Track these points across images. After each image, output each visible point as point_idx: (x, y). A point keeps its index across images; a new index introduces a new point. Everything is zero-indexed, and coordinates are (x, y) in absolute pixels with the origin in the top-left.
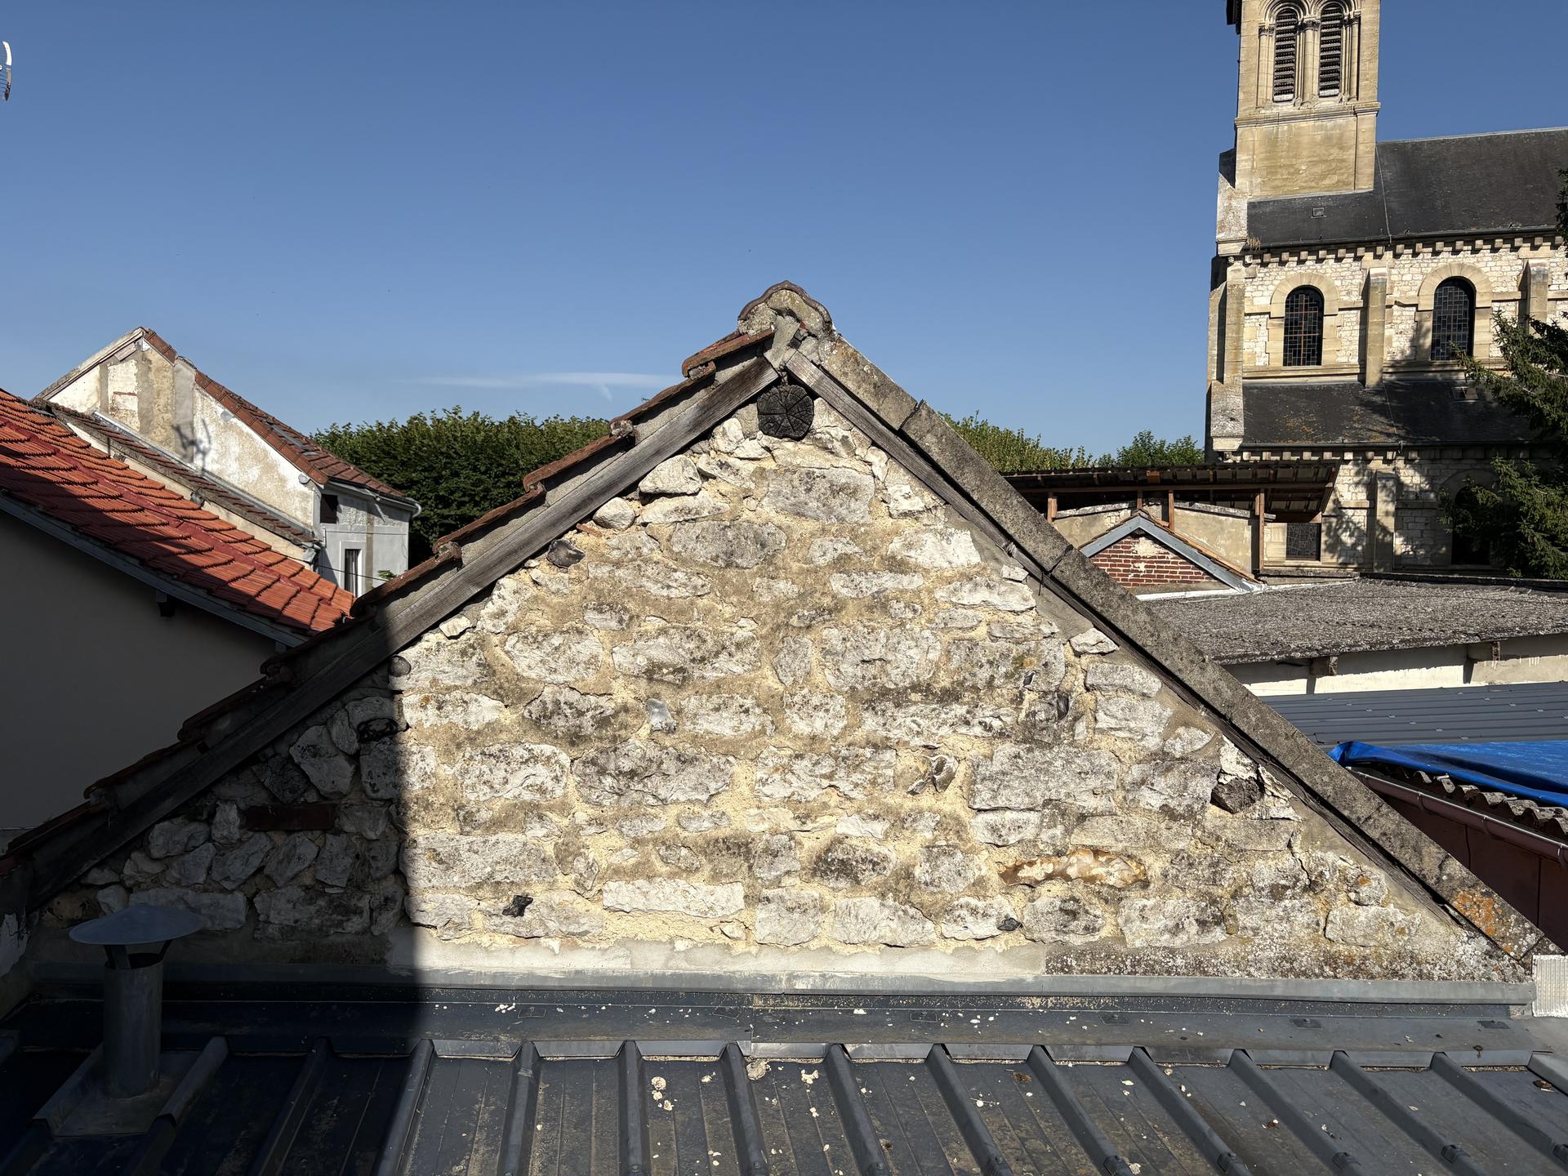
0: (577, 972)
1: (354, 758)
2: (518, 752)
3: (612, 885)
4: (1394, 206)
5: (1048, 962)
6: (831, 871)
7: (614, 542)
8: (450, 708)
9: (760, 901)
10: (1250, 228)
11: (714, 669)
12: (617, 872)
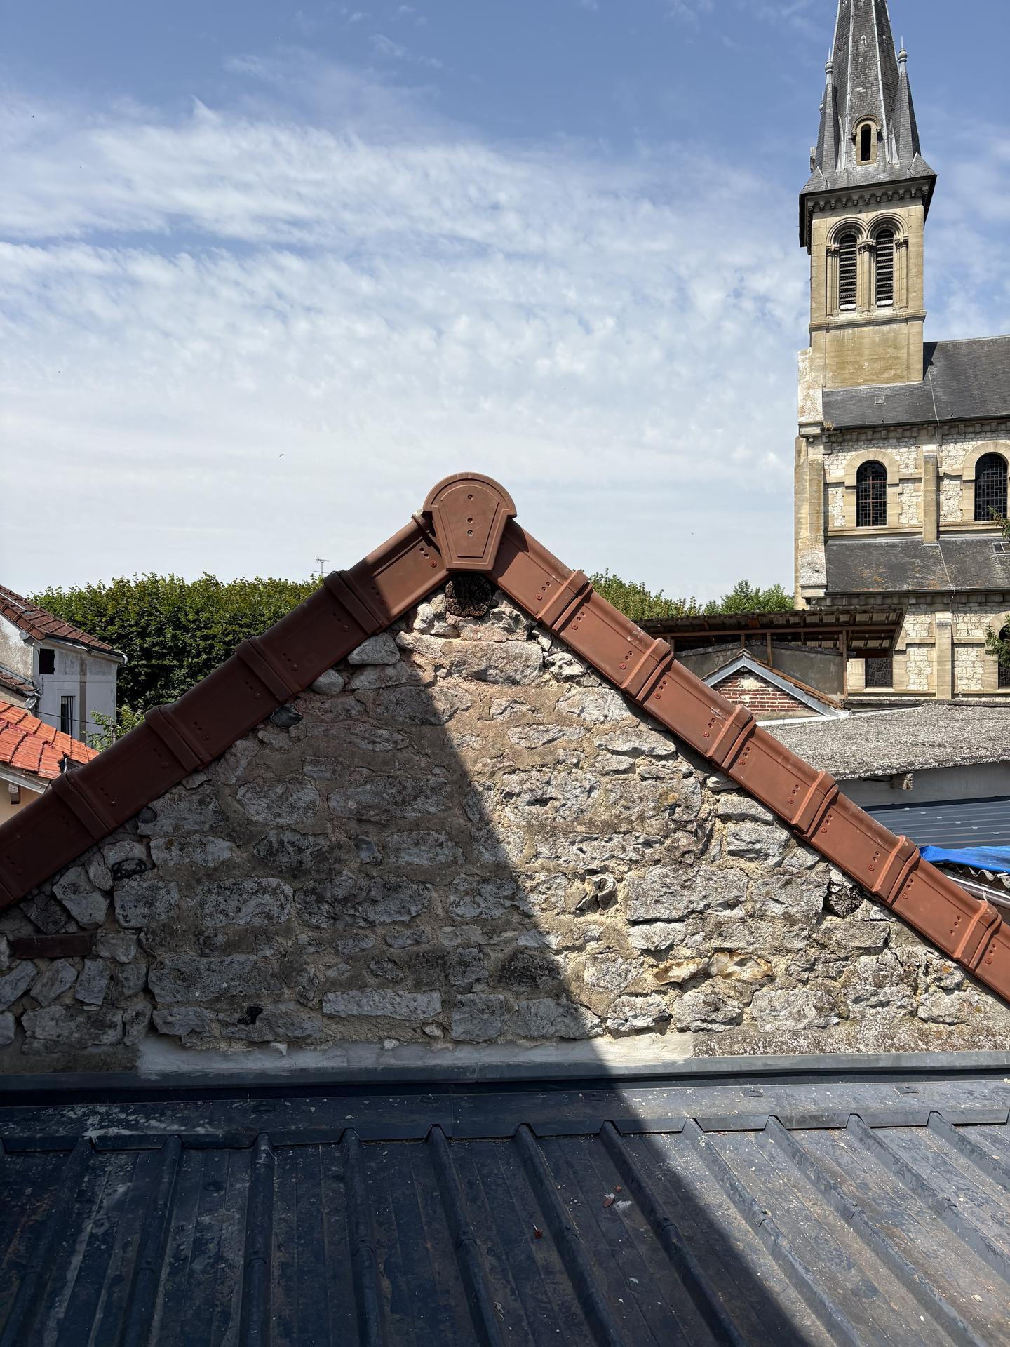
0: (302, 1070)
1: (109, 894)
2: (250, 885)
3: (331, 996)
4: (940, 395)
5: (695, 1046)
6: (515, 978)
7: (327, 705)
8: (190, 849)
9: (455, 1005)
10: (825, 413)
11: (414, 810)
12: (334, 985)
